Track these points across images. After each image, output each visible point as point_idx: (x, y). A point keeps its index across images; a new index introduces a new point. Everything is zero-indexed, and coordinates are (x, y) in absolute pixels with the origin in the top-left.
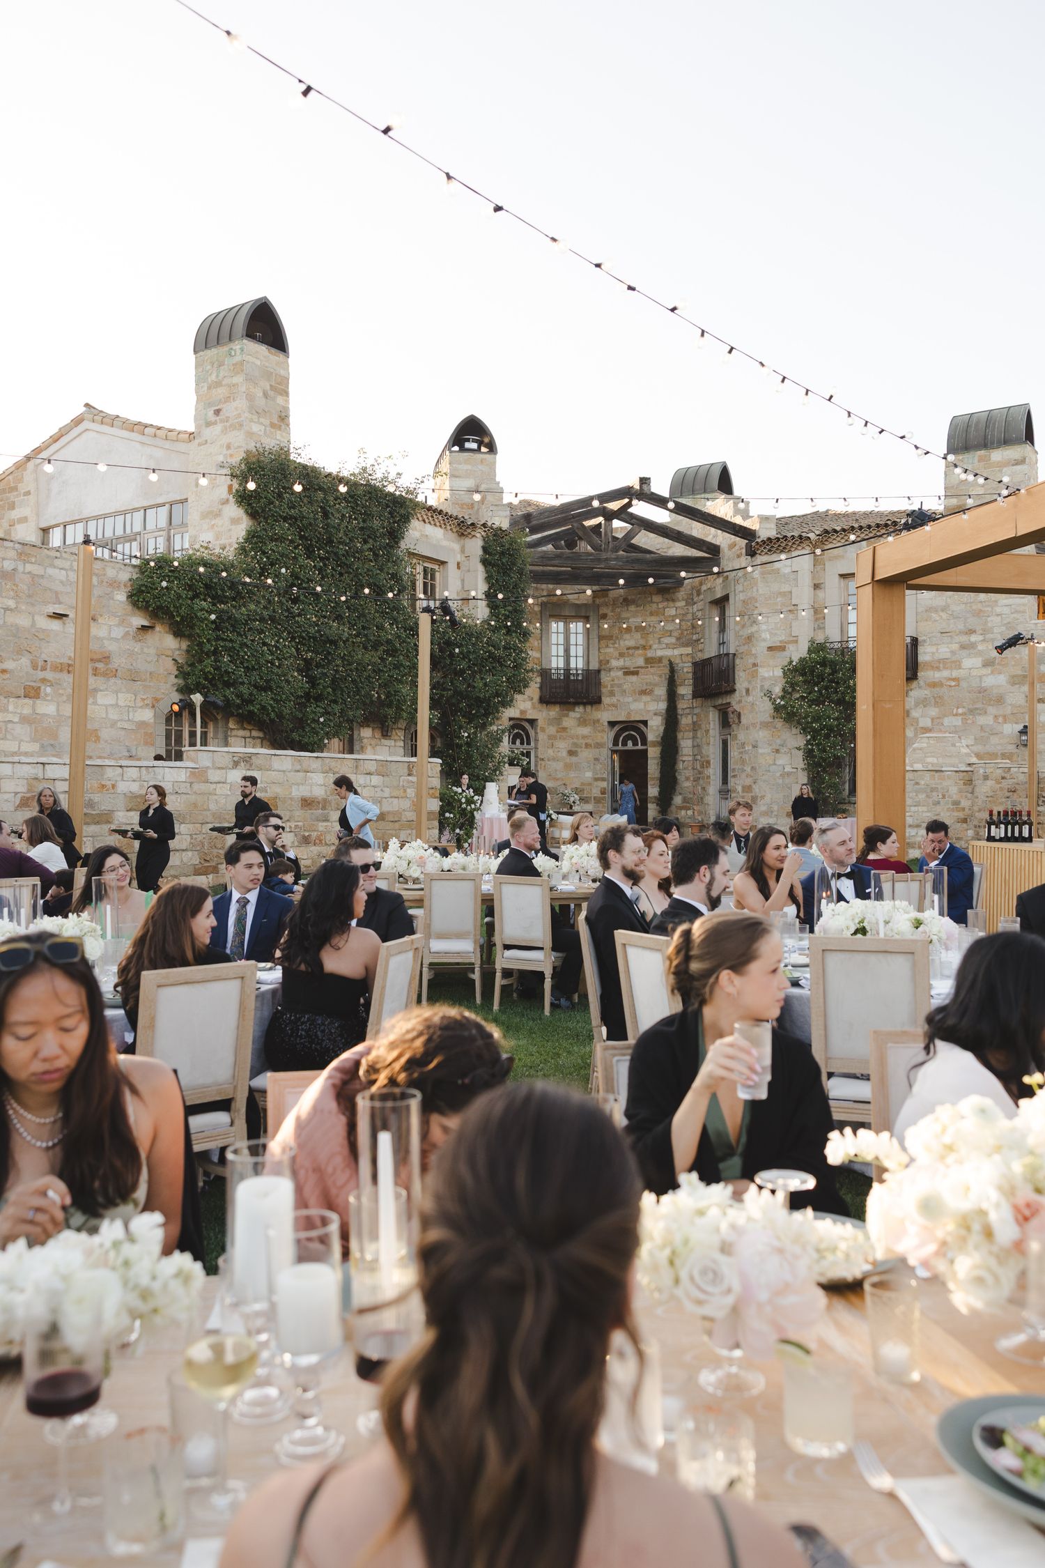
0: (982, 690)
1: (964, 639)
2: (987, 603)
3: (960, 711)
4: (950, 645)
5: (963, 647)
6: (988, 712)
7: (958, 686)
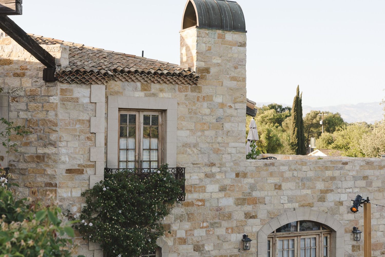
0: (219, 209)
1: (207, 170)
2: (223, 145)
3: (205, 224)
4: (199, 174)
5: (207, 176)
6: (222, 226)
7: (204, 205)
